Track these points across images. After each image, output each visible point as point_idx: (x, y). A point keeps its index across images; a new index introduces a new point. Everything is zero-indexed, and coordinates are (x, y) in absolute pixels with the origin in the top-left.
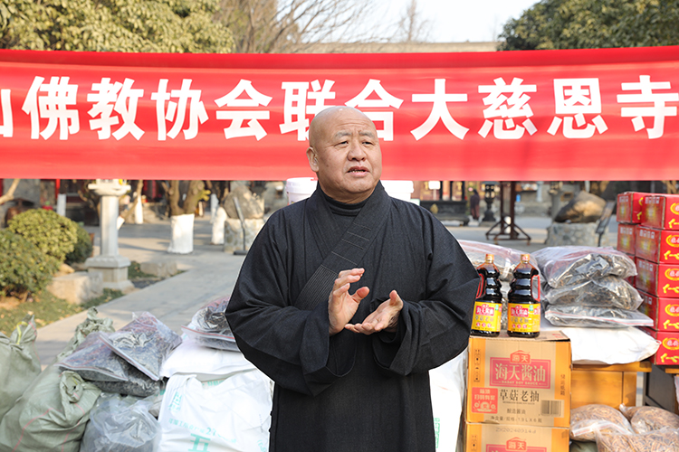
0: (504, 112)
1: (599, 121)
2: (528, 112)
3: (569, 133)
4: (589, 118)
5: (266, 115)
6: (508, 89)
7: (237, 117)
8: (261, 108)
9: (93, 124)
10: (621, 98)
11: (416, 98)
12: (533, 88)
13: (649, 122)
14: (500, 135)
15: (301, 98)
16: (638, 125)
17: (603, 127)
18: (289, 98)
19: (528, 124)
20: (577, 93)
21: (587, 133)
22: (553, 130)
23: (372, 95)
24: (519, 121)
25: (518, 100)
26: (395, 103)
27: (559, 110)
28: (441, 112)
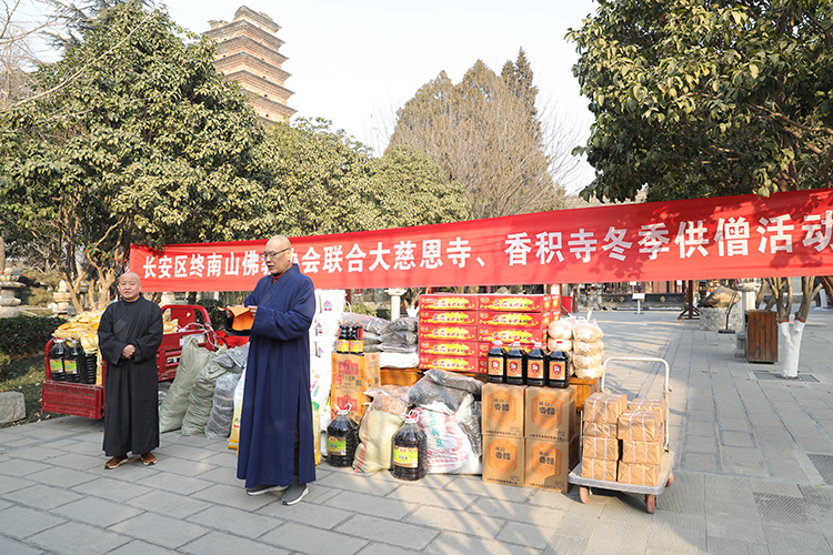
0: (403, 258)
1: (439, 261)
2: (412, 258)
3: (428, 266)
4: (436, 259)
5: (318, 263)
6: (405, 246)
7: (309, 264)
8: (317, 260)
9: (263, 269)
10: (449, 250)
11: (372, 252)
12: (414, 246)
13: (459, 260)
14: (402, 268)
15: (330, 255)
16: (455, 262)
17: (441, 264)
18: (327, 254)
19: (412, 263)
20: (431, 248)
21: (435, 266)
22: (422, 265)
23: (356, 252)
24: (409, 262)
25: (409, 252)
26: (364, 255)
27: (424, 256)
28: (380, 259)
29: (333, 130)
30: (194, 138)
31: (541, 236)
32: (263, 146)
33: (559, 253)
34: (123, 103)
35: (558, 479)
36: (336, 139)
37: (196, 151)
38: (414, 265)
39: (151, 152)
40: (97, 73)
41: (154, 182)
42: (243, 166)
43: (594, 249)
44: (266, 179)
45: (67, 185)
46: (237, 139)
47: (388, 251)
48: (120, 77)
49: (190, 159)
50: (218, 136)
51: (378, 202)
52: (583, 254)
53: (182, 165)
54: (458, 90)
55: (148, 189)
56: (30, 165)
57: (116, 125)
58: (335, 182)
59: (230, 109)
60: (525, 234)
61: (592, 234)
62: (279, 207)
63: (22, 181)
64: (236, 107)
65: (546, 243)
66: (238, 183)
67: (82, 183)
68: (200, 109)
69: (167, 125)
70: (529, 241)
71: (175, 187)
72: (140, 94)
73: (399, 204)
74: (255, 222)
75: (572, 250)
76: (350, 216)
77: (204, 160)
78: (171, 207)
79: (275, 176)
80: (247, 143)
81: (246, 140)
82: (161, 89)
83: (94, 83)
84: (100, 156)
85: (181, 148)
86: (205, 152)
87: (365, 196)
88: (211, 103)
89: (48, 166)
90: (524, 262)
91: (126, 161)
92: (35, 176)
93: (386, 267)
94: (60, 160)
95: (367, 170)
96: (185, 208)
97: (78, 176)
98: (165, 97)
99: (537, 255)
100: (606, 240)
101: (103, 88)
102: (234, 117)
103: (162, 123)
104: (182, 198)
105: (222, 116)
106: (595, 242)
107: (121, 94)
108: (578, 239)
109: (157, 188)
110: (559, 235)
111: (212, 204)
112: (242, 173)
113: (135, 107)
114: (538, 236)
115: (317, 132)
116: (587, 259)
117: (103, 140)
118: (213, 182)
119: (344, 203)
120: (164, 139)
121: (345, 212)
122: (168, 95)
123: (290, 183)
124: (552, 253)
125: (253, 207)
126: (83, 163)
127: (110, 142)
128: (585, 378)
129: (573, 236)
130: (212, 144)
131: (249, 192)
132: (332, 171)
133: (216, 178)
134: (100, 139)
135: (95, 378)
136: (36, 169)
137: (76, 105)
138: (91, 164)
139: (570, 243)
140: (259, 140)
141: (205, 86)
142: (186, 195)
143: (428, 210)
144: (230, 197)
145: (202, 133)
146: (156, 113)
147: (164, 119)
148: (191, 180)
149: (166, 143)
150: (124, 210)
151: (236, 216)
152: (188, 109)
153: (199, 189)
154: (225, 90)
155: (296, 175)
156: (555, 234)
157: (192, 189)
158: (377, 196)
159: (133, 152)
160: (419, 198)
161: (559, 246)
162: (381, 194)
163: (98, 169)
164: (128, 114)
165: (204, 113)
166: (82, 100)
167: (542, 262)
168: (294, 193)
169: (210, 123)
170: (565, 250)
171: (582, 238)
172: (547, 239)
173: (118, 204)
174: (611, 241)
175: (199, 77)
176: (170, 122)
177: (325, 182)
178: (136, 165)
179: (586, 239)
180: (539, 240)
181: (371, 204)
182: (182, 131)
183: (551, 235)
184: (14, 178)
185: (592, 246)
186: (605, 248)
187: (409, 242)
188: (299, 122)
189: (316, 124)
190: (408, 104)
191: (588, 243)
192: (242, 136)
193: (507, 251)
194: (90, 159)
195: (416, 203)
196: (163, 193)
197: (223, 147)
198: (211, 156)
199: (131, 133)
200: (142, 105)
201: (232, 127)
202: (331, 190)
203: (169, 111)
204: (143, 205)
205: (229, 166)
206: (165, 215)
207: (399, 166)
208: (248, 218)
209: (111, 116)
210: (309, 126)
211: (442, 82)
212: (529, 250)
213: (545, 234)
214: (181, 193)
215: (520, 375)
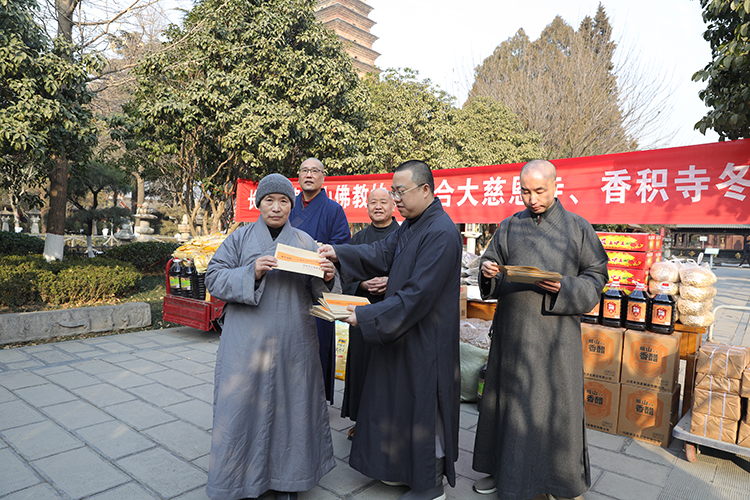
0: (492, 194)
2: (501, 194)
3: (517, 203)
6: (494, 182)
9: (354, 203)
11: (460, 188)
12: (504, 182)
14: (490, 204)
19: (501, 199)
22: (511, 202)
23: (444, 188)
24: (498, 198)
25: (497, 188)
26: (452, 191)
27: (514, 193)
28: (468, 195)
29: (419, 79)
30: (295, 81)
31: (644, 173)
32: (356, 91)
33: (663, 192)
34: (235, 49)
35: (657, 431)
36: (422, 88)
37: (295, 94)
38: (503, 201)
39: (258, 95)
40: (214, 23)
41: (259, 121)
42: (338, 108)
43: (706, 188)
44: (359, 123)
45: (187, 124)
46: (334, 82)
47: (476, 187)
48: (233, 25)
49: (291, 102)
50: (317, 80)
51: (459, 148)
52: (692, 193)
53: (284, 106)
54: (536, 46)
55: (253, 127)
56: (159, 106)
57: (228, 69)
58: (420, 128)
59: (328, 56)
60: (625, 171)
61: (704, 172)
62: (369, 148)
63: (152, 120)
64: (332, 53)
65: (649, 180)
66: (333, 124)
67: (199, 122)
68: (301, 54)
69: (272, 69)
70: (629, 178)
71: (277, 126)
72: (249, 41)
73: (481, 151)
74: (348, 161)
75: (678, 189)
76: (434, 160)
77: (303, 102)
78: (274, 144)
79: (366, 120)
80: (342, 87)
81: (342, 83)
82: (267, 37)
83: (211, 32)
84: (214, 97)
85: (283, 91)
86: (304, 93)
87: (448, 142)
88: (311, 49)
89: (172, 106)
90: (622, 200)
91: (236, 102)
92: (162, 115)
93: (474, 202)
94: (183, 101)
95: (450, 118)
96: (286, 146)
97: (196, 115)
98: (270, 43)
99: (638, 194)
100: (722, 177)
101: (219, 36)
102: (331, 63)
103: (267, 67)
104: (284, 136)
105: (321, 62)
106: (708, 179)
107: (233, 42)
108: (687, 176)
109: (261, 126)
110: (664, 173)
111: (310, 142)
112: (337, 116)
113: (245, 53)
114: (639, 173)
115: (405, 81)
116: (697, 199)
117: (218, 82)
118: (311, 122)
119: (428, 148)
120: (269, 82)
121: (428, 156)
122: (273, 42)
123: (379, 129)
124: (656, 191)
125: (346, 146)
126: (201, 103)
127: (223, 84)
128: (692, 325)
129: (680, 173)
130: (312, 87)
131: (342, 133)
132: (418, 118)
133: (314, 119)
134: (215, 81)
135: (205, 295)
136: (163, 109)
137: (196, 52)
138: (206, 104)
139: (677, 181)
140: (353, 85)
141: (306, 33)
142: (287, 133)
143: (506, 157)
144: (326, 137)
145: (302, 77)
146: (263, 58)
147: (270, 64)
148: (292, 119)
149: (271, 86)
150: (233, 146)
151: (330, 155)
152: (290, 55)
153: (299, 128)
154: (324, 37)
155: (384, 121)
156: (659, 172)
157: (292, 128)
158: (459, 143)
159: (242, 93)
160: (497, 146)
161: (664, 184)
162: (463, 141)
163: (212, 109)
164: (239, 58)
165: (305, 59)
166: (201, 48)
167: (643, 201)
168: (382, 138)
169: (309, 68)
170: (671, 188)
171: (692, 175)
172: (649, 176)
173: (228, 141)
174: (728, 178)
175: (300, 26)
176: (275, 66)
177: (411, 128)
178: (244, 106)
179: (696, 176)
180: (641, 177)
181: (453, 150)
182: (285, 75)
183: (655, 173)
184: (146, 117)
185: (703, 184)
186: (720, 186)
187: (499, 178)
188: (389, 73)
189: (404, 74)
190: (486, 61)
191: (698, 181)
192: (338, 80)
193: (603, 189)
194: (206, 100)
195: (494, 151)
196: (267, 132)
197: (321, 90)
198: (310, 98)
199: (240, 76)
200: (250, 51)
201: (329, 72)
202: (416, 135)
203: (274, 56)
204: (249, 141)
205: (326, 108)
206: (268, 151)
207: (479, 116)
208: (341, 157)
209: (225, 61)
210: (397, 76)
211: (521, 38)
212: (628, 187)
213: (648, 171)
214: (283, 131)
215: (618, 317)
